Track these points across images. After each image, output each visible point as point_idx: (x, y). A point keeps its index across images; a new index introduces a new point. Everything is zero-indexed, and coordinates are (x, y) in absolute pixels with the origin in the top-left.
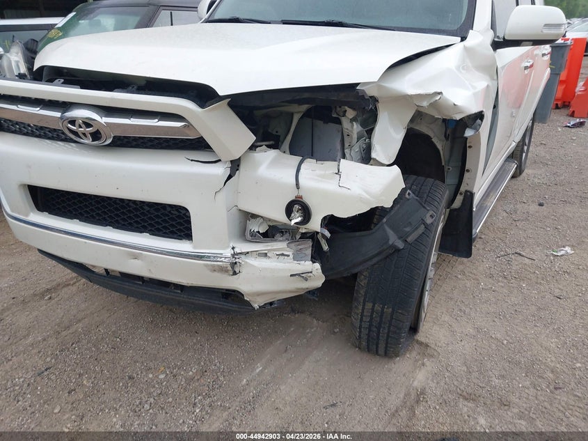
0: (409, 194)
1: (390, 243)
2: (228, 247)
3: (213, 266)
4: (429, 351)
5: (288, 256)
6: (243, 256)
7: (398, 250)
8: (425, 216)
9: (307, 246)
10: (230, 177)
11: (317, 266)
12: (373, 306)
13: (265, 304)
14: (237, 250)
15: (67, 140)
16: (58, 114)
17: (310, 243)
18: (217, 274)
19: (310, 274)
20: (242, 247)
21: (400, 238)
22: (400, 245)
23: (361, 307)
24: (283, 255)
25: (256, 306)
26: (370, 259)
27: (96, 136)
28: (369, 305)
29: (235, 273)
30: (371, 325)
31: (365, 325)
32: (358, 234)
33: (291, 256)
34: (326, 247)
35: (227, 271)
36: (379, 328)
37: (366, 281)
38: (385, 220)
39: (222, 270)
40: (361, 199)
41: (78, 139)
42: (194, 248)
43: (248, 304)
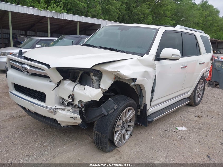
0: (110, 99)
1: (103, 113)
2: (54, 106)
3: (49, 110)
4: (119, 153)
5: (71, 111)
6: (58, 109)
7: (105, 115)
8: (114, 106)
9: (78, 110)
10: (57, 87)
11: (79, 116)
12: (97, 132)
13: (65, 126)
14: (56, 107)
15: (22, 71)
16: (21, 65)
17: (79, 109)
18: (50, 113)
19: (76, 118)
20: (58, 107)
21: (107, 112)
22: (106, 114)
23: (94, 132)
24: (69, 111)
25: (62, 126)
26: (97, 117)
27: (28, 72)
28: (96, 132)
29: (55, 114)
30: (96, 139)
31: (95, 138)
32: (94, 108)
33: (72, 112)
34: (83, 111)
35: (52, 113)
36: (98, 140)
37: (96, 124)
38: (102, 105)
39: (51, 112)
40: (89, 97)
41: (23, 71)
42: (46, 105)
43: (60, 124)
